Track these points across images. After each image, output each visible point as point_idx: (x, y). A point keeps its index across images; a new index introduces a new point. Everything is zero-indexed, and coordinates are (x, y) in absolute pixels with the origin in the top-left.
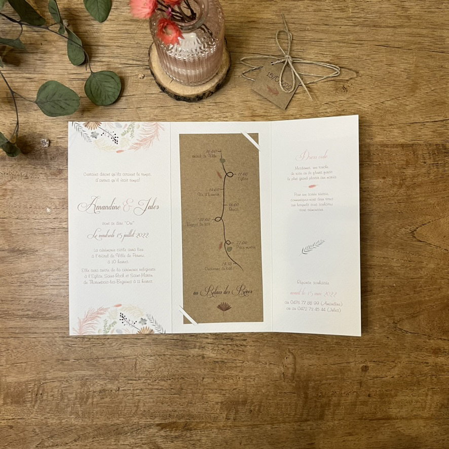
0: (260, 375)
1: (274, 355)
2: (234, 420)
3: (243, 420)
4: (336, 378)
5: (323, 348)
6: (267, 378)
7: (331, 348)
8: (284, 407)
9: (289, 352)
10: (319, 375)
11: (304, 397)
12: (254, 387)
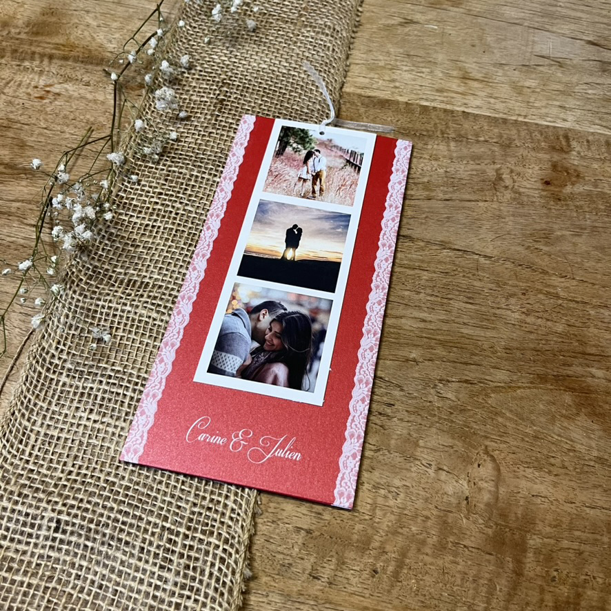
0: (411, 489)
1: (452, 451)
2: (330, 583)
3: (351, 589)
4: (595, 542)
5: (566, 464)
6: (426, 500)
7: (586, 469)
8: (459, 582)
9: (487, 452)
10: (554, 523)
11: (514, 572)
12: (392, 513)
